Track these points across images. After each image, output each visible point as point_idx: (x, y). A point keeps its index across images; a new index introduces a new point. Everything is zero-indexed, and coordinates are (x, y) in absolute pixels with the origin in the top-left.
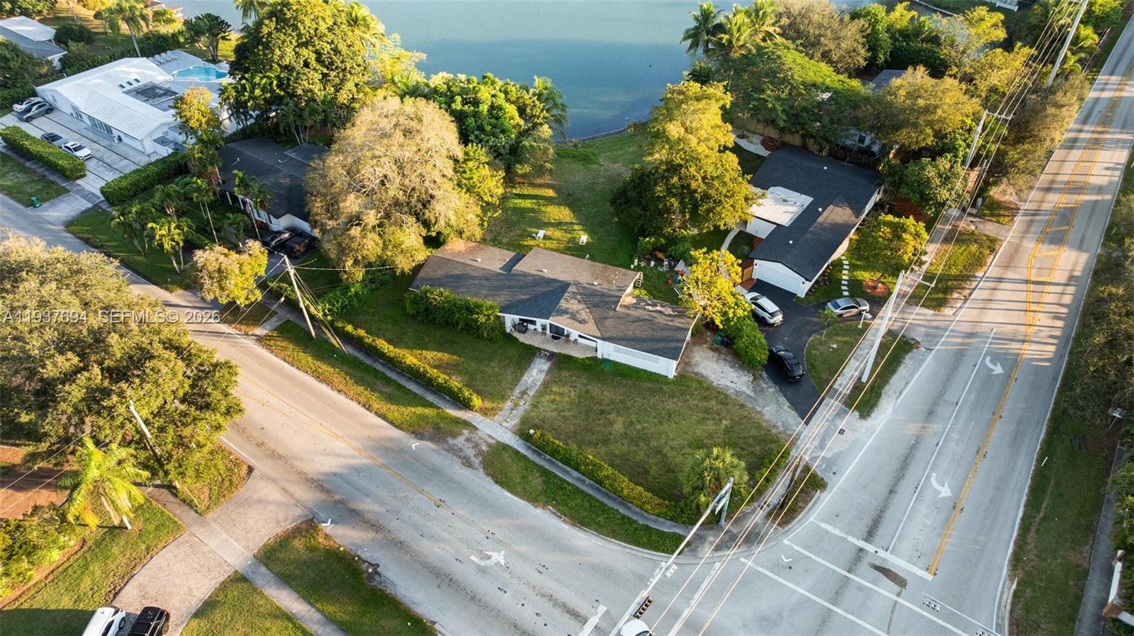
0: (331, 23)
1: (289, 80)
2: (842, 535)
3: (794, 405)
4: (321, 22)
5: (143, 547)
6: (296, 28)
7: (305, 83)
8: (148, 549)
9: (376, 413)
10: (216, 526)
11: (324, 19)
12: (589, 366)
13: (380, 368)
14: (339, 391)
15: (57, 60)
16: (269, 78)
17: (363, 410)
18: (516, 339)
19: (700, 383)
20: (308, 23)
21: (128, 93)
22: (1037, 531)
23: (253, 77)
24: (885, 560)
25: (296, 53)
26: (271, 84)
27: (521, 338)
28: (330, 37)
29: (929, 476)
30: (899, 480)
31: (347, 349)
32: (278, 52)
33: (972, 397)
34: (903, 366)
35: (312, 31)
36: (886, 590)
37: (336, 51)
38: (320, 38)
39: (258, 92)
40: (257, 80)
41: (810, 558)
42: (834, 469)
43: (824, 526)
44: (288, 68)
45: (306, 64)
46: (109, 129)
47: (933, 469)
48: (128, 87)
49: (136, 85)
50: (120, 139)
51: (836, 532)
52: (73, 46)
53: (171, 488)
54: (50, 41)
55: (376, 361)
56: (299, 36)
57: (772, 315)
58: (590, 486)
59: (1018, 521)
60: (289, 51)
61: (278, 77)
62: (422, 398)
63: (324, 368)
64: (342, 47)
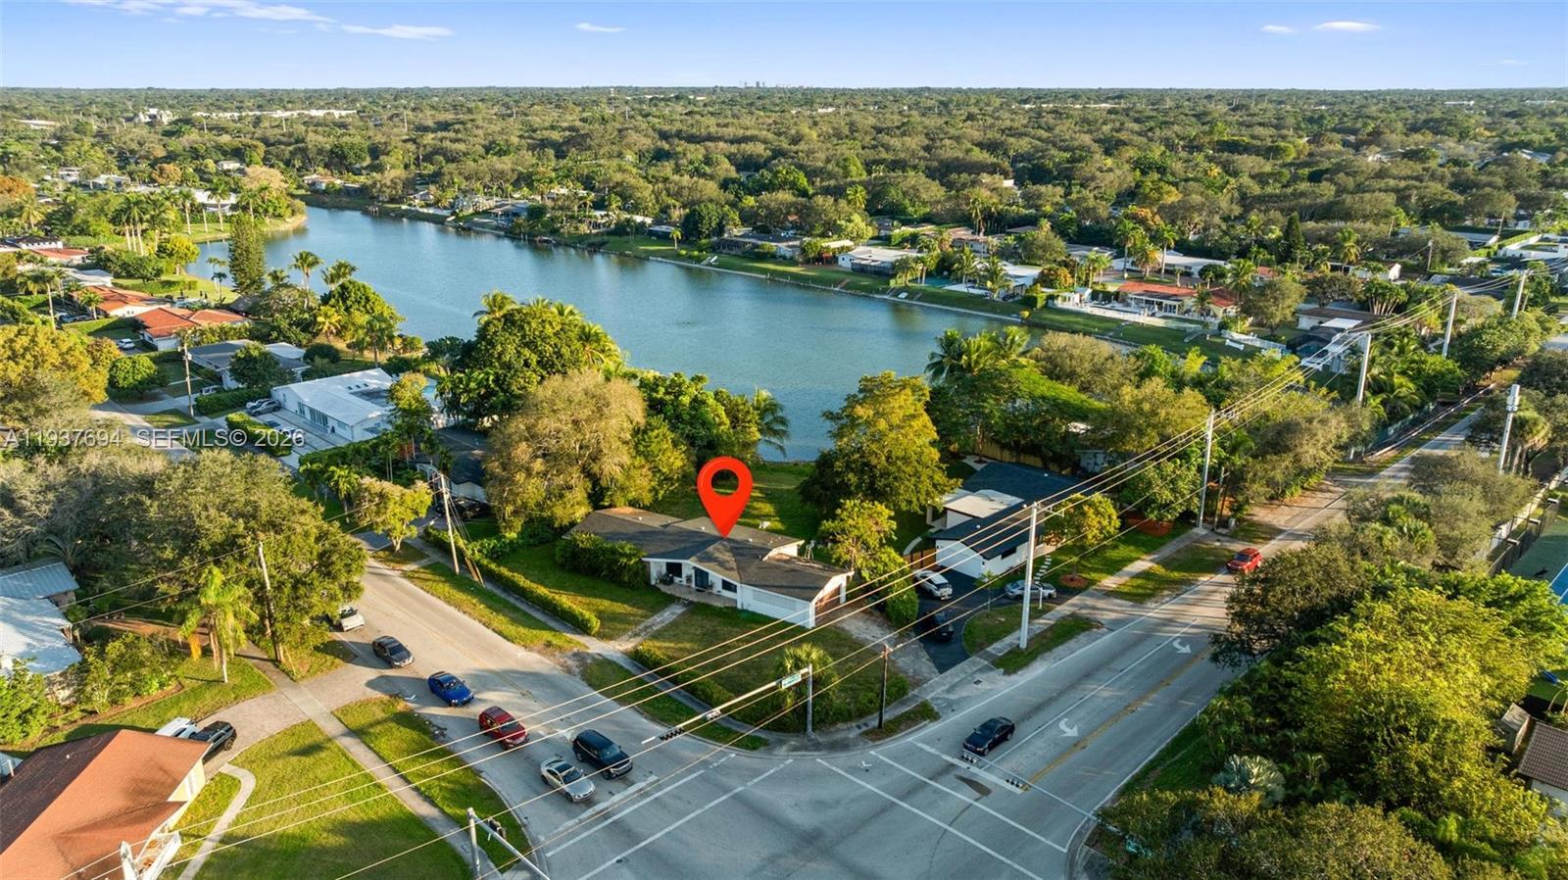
0: (558, 328)
1: (506, 376)
2: (938, 753)
3: (933, 658)
4: (547, 326)
5: (233, 696)
6: (522, 328)
7: (522, 381)
8: (236, 698)
9: (493, 630)
10: (306, 690)
11: (550, 323)
12: (726, 613)
13: (512, 600)
14: (465, 612)
15: (299, 372)
16: (488, 374)
17: (484, 628)
18: (659, 589)
19: (838, 635)
20: (534, 325)
21: (355, 394)
22: (1163, 770)
23: (472, 372)
24: (975, 775)
25: (518, 352)
26: (487, 380)
27: (664, 588)
28: (554, 340)
29: (1059, 720)
30: (1023, 720)
31: (488, 586)
32: (499, 348)
33: (1143, 667)
34: (1074, 640)
35: (537, 333)
36: (965, 796)
37: (559, 355)
38: (543, 340)
39: (473, 385)
40: (475, 374)
41: (892, 766)
42: (954, 707)
43: (920, 745)
44: (508, 366)
45: (527, 364)
46: (325, 419)
47: (1064, 716)
48: (355, 390)
49: (363, 388)
50: (333, 430)
51: (932, 750)
52: (318, 360)
53: (276, 662)
54: (299, 359)
55: (510, 595)
56: (524, 337)
57: (939, 586)
58: (684, 696)
59: (1146, 761)
60: (511, 349)
61: (496, 373)
62: (545, 624)
63: (460, 596)
64: (565, 351)
